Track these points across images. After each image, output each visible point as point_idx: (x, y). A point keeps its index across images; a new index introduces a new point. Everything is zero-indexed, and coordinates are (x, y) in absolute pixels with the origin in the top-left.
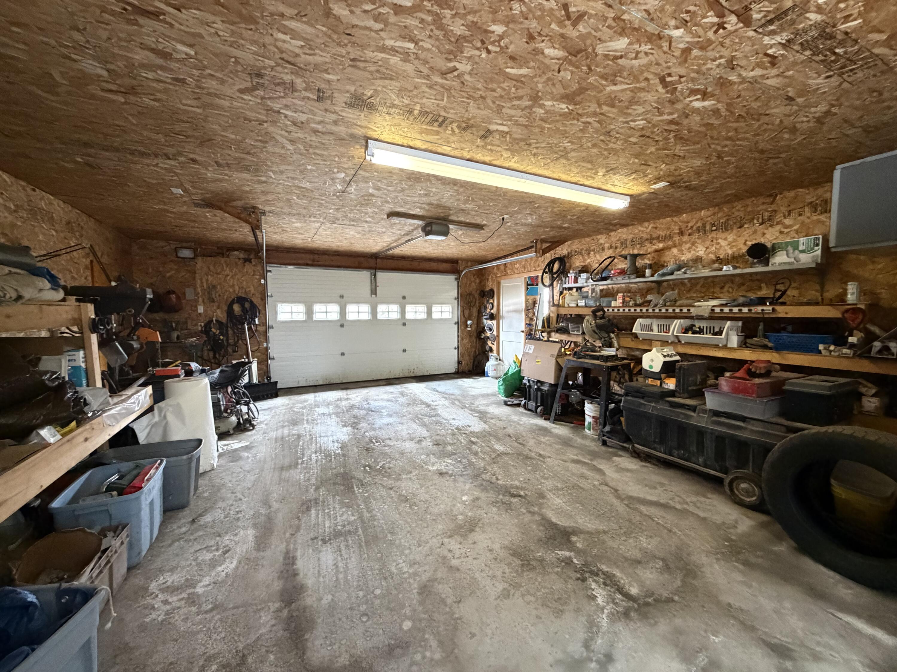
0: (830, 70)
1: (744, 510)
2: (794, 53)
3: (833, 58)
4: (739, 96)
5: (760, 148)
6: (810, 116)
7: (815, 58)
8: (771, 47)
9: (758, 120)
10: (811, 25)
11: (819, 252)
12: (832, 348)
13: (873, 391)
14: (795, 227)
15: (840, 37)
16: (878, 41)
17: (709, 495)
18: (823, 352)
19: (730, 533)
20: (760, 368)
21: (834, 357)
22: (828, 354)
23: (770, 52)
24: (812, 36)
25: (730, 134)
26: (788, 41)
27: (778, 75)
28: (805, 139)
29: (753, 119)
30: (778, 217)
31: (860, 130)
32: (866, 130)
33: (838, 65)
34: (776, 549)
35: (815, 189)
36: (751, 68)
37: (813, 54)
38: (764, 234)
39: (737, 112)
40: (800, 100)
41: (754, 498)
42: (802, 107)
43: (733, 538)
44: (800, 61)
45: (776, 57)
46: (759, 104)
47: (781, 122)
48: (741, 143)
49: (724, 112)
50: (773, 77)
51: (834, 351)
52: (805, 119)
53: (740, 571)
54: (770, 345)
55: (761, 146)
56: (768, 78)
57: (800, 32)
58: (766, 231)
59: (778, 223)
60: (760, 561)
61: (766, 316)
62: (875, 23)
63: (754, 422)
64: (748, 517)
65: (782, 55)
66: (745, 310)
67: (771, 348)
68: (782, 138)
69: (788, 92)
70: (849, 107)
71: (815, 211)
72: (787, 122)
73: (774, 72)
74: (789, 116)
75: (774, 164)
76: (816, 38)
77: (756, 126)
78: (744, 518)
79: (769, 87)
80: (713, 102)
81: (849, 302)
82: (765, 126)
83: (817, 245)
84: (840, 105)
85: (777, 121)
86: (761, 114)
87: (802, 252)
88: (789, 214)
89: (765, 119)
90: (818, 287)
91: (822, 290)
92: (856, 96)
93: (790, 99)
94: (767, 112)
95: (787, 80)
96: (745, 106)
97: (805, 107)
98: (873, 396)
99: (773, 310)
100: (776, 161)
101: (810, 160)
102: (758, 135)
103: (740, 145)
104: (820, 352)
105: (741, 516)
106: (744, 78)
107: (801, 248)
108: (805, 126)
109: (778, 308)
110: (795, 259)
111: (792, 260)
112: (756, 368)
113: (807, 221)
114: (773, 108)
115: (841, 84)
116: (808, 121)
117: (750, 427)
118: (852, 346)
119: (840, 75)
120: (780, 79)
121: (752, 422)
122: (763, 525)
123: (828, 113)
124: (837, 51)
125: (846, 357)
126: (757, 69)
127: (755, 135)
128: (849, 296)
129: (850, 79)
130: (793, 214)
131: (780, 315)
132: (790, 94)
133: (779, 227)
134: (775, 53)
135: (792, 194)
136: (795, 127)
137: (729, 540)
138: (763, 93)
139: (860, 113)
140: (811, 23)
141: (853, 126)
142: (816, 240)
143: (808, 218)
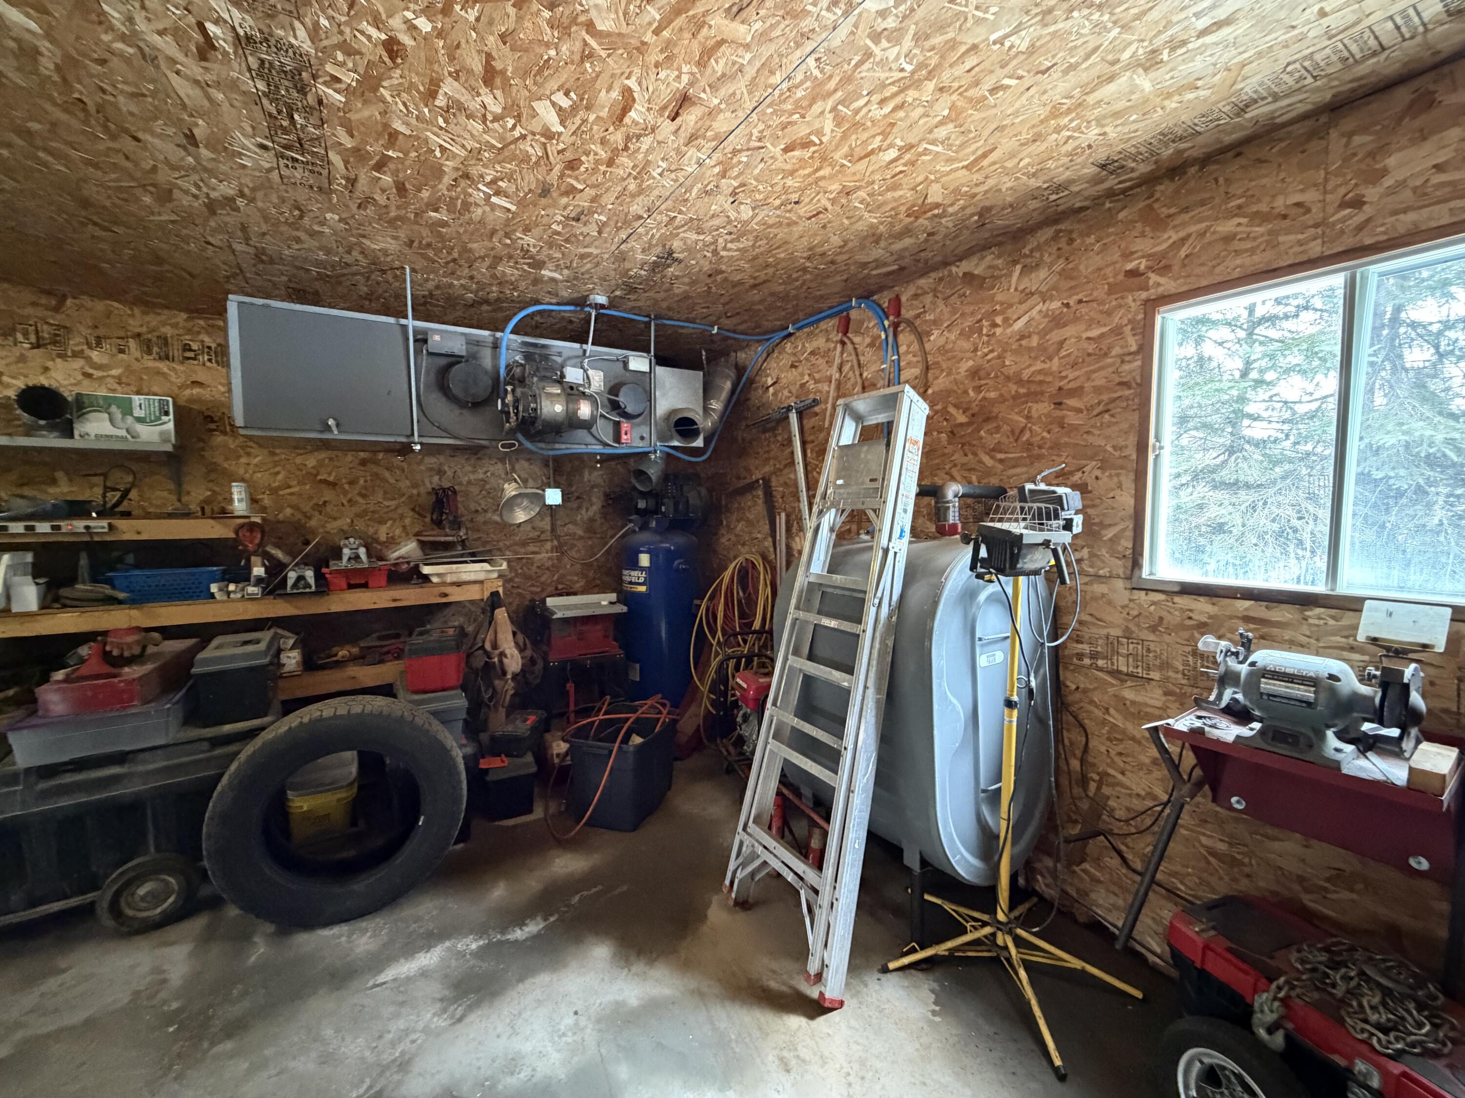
0: (271, 138)
1: (156, 936)
2: (244, 65)
3: (285, 123)
4: (103, 62)
5: (85, 193)
6: (205, 190)
7: (265, 101)
8: (217, 22)
9: (114, 137)
10: (292, 46)
11: (171, 426)
12: (232, 587)
13: (291, 642)
14: (115, 372)
15: (311, 99)
16: (340, 144)
17: (62, 963)
18: (217, 596)
19: (165, 1002)
20: (130, 647)
21: (233, 601)
22: (225, 598)
23: (211, 27)
24: (282, 65)
25: (34, 126)
26: (249, 38)
27: (197, 82)
28: (173, 222)
29: (106, 129)
30: (75, 343)
31: (252, 251)
32: (260, 255)
33: (283, 138)
34: (253, 959)
35: (145, 313)
36: (161, 26)
37: (266, 95)
38: (46, 369)
39: (79, 90)
40: (204, 152)
41: (171, 900)
42: (199, 167)
43: (175, 1005)
44: (244, 88)
45: (214, 48)
46: (134, 108)
47: (154, 169)
48: (50, 159)
49: (47, 65)
50: (187, 78)
51: (234, 592)
52: (194, 190)
53: (231, 1055)
54: (121, 595)
55: (90, 191)
56: (178, 73)
57: (272, 42)
58: (50, 364)
59: (76, 355)
60: (246, 1004)
61: (96, 539)
62: (353, 116)
63: (147, 755)
64: (173, 943)
65: (225, 54)
66: (43, 527)
67: (120, 602)
68: (138, 200)
69: (197, 125)
70: (259, 210)
71: (149, 352)
72: (164, 176)
73: (194, 69)
74: (174, 168)
75: (93, 237)
76: (285, 72)
77: (101, 147)
78: (167, 950)
79: (169, 92)
80: (33, 26)
81: (237, 514)
82: (120, 160)
83: (167, 413)
84: (252, 200)
85: (148, 164)
86: (126, 131)
87: (139, 420)
88: (99, 343)
89: (128, 144)
90: (172, 486)
91: (179, 493)
92: (276, 201)
93: (191, 138)
94: (140, 135)
95: (206, 103)
96: (104, 91)
97: (206, 170)
98: (292, 648)
99: (111, 526)
100: (99, 232)
101: (159, 260)
102: (96, 166)
103: (45, 164)
104: (212, 596)
105: (159, 952)
106: (135, 33)
107: (138, 413)
108: (186, 201)
109: (122, 524)
110: (128, 431)
111: (123, 433)
112: (119, 646)
113: (136, 366)
114: (153, 134)
115: (269, 170)
116: (196, 197)
117: (141, 768)
118: (259, 581)
119: (280, 156)
120: (196, 93)
121: (141, 756)
122: (207, 938)
123: (229, 201)
124: (296, 117)
125: (252, 599)
126: (169, 38)
127: (88, 163)
128: (236, 503)
129: (285, 172)
130: (106, 346)
131: (126, 537)
132: (196, 131)
133: (79, 363)
134: (217, 38)
135: (100, 306)
136: (170, 191)
137: (170, 1018)
138: (154, 94)
139: (264, 228)
140: (293, 41)
141: (247, 240)
142: (163, 405)
143: (137, 359)
